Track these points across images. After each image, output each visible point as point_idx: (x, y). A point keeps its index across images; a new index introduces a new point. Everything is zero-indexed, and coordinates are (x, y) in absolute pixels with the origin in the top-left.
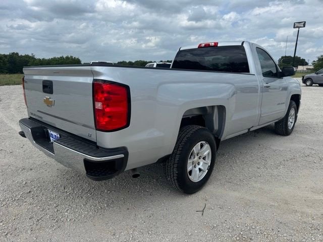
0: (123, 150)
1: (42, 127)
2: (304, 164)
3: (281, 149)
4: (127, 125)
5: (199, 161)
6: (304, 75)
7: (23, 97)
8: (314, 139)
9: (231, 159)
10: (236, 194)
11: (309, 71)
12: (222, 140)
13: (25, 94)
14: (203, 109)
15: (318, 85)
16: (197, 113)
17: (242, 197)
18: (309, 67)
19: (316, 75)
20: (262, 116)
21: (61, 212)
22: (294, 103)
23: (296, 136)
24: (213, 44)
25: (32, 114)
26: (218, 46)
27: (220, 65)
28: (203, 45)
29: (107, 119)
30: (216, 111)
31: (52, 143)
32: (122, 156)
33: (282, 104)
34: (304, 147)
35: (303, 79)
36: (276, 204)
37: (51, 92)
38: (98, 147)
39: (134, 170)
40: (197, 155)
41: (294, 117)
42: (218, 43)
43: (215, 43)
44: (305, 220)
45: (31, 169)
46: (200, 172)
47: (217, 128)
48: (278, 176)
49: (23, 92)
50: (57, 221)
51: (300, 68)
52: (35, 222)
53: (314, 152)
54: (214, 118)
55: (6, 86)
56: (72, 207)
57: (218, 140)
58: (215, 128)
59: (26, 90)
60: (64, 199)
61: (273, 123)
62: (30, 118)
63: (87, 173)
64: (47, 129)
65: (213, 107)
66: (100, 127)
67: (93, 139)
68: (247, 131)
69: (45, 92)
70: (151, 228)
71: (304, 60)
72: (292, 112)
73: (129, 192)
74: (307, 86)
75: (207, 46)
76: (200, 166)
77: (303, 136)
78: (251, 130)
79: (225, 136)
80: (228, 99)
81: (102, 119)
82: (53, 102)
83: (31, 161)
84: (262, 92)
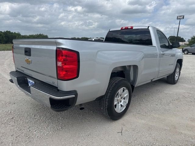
0: (75, 92)
1: (24, 77)
2: (185, 103)
3: (171, 93)
4: (77, 77)
5: (121, 100)
6: (183, 48)
7: (12, 58)
8: (191, 87)
9: (140, 99)
10: (143, 121)
11: (186, 45)
12: (135, 86)
13: (13, 56)
14: (124, 67)
15: (191, 54)
16: (120, 69)
17: (146, 124)
18: (186, 43)
19: (190, 48)
20: (160, 72)
21: (32, 132)
22: (179, 64)
23: (179, 85)
24: (130, 27)
25: (18, 68)
26: (133, 28)
27: (133, 40)
28: (124, 28)
29: (64, 73)
30: (132, 68)
31: (30, 87)
32: (74, 96)
33: (172, 65)
34: (184, 92)
35: (182, 50)
36: (168, 129)
37: (30, 55)
38: (58, 90)
39: (81, 105)
40: (120, 96)
41: (178, 73)
42: (133, 27)
43: (131, 27)
44: (187, 139)
45: (14, 103)
46: (121, 107)
47: (133, 79)
48: (169, 110)
49: (12, 55)
50: (29, 138)
51: (181, 43)
52: (15, 138)
53: (191, 95)
54: (131, 73)
55: (3, 51)
56: (39, 128)
57: (133, 87)
58: (131, 79)
59: (14, 54)
60: (34, 123)
61: (166, 76)
62: (17, 71)
63: (51, 107)
64: (27, 78)
65: (130, 66)
66: (60, 78)
67: (55, 85)
68: (150, 81)
69: (26, 55)
70: (89, 143)
71: (183, 38)
72: (178, 70)
73: (75, 119)
74: (185, 54)
75: (127, 28)
76: (122, 103)
77: (184, 85)
78: (153, 80)
79: (137, 84)
80: (139, 61)
81: (61, 73)
82: (31, 61)
83: (14, 98)
84: (160, 57)
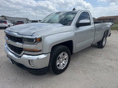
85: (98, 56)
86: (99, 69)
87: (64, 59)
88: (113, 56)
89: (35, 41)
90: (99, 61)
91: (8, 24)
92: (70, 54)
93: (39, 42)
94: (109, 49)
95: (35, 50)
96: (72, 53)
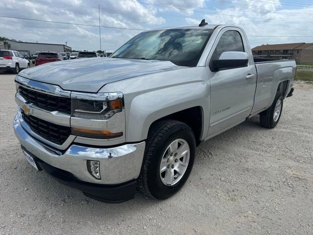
85: (262, 151)
86: (268, 184)
87: (178, 157)
88: (303, 150)
89: (105, 107)
90: (267, 164)
91: (15, 59)
92: (195, 144)
93: (115, 110)
94: (288, 130)
95: (104, 133)
96: (199, 142)
